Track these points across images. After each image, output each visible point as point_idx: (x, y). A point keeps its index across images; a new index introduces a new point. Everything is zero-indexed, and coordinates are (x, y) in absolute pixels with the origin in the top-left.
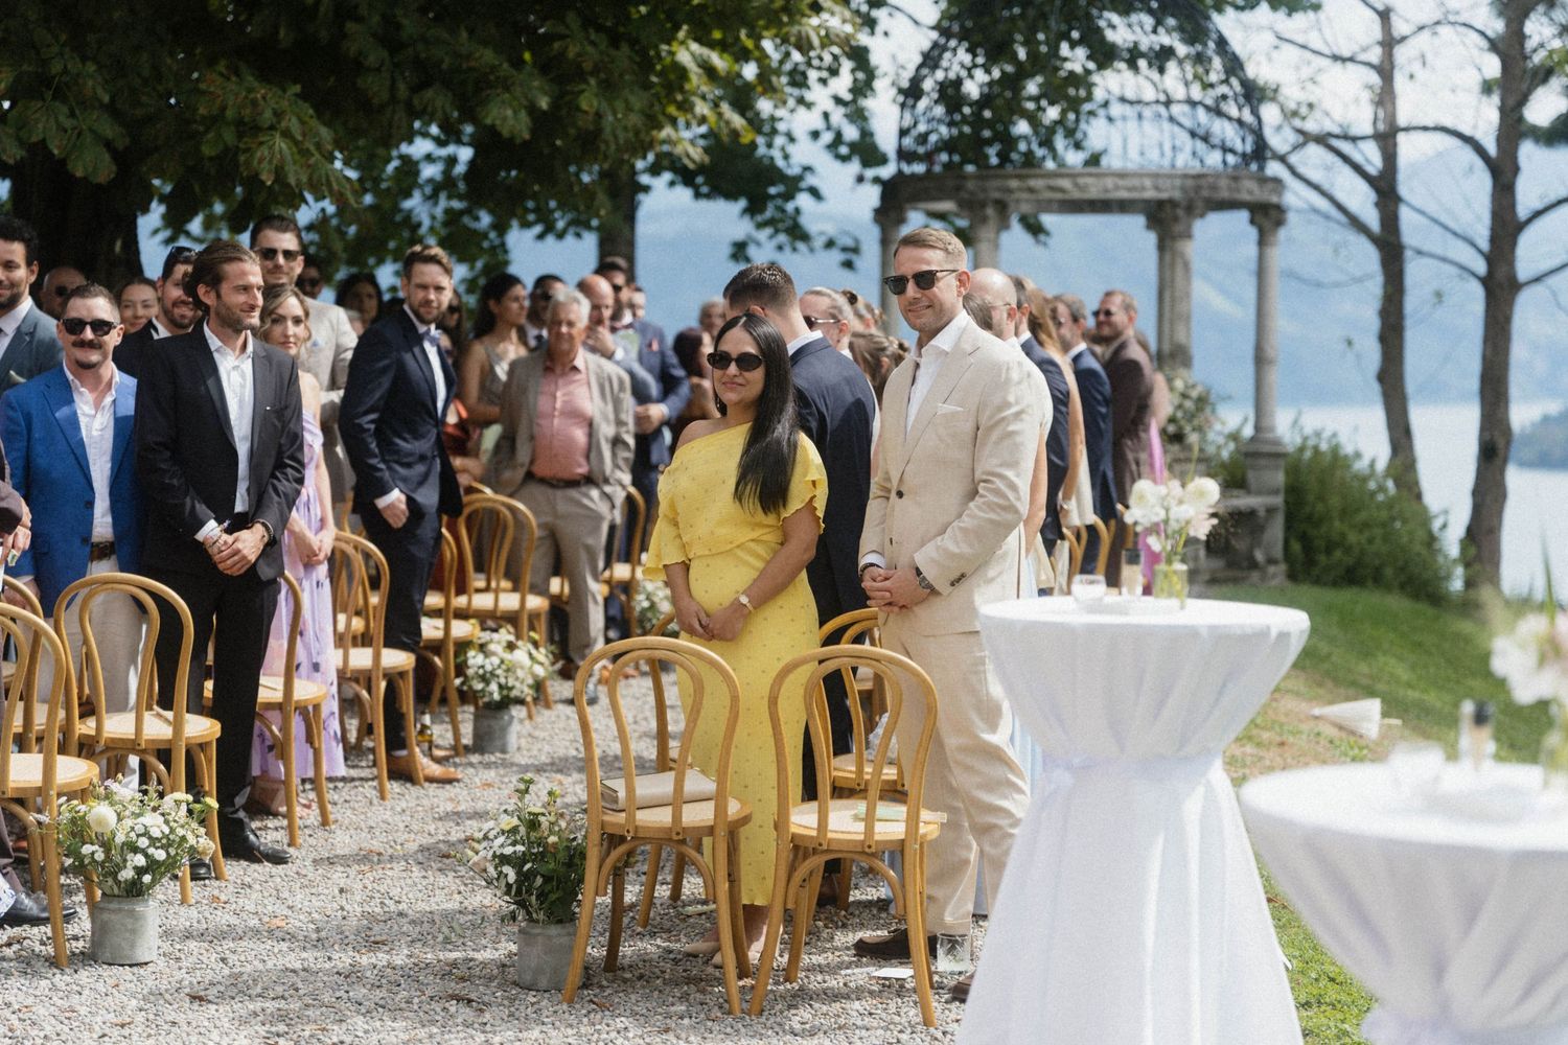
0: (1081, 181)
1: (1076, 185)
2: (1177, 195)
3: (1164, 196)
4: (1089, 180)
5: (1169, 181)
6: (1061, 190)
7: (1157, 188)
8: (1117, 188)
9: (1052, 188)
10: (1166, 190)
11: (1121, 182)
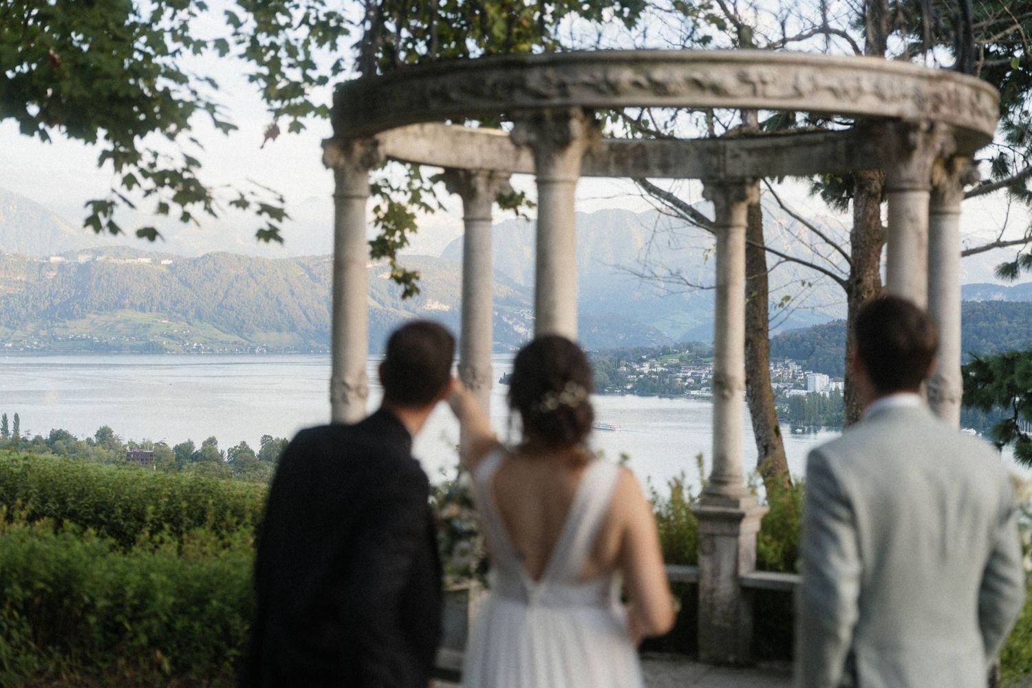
0: (753, 72)
1: (744, 79)
2: (908, 109)
3: (891, 109)
4: (768, 72)
5: (896, 82)
6: (717, 89)
7: (881, 96)
8: (816, 88)
9: (698, 85)
10: (893, 99)
11: (823, 79)
